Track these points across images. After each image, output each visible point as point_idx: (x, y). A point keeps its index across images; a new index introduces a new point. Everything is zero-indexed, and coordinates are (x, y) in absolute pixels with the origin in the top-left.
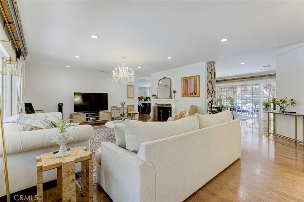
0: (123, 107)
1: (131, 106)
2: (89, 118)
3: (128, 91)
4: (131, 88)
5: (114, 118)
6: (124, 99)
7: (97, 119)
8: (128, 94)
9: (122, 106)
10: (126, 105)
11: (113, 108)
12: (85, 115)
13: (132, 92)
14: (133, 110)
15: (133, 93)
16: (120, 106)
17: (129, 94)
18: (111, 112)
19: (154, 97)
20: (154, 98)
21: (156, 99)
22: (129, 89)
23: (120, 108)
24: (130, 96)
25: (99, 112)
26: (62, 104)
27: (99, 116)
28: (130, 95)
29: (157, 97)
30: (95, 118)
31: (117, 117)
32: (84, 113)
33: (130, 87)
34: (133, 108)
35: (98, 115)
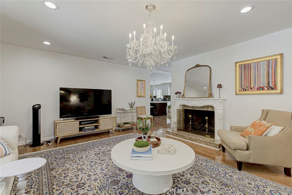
0: (132, 109)
1: (141, 108)
2: (84, 127)
3: (137, 87)
4: (142, 83)
5: (120, 125)
6: (133, 98)
7: (96, 127)
8: (137, 91)
9: (130, 108)
10: (135, 106)
11: (119, 111)
12: (78, 122)
13: (143, 89)
14: (145, 114)
15: (145, 90)
16: (128, 108)
17: (139, 92)
18: (115, 116)
19: (178, 95)
20: (179, 97)
21: (182, 97)
22: (139, 86)
23: (128, 111)
24: (141, 94)
25: (99, 117)
26: (40, 105)
27: (98, 123)
28: (141, 92)
29: (183, 95)
30: (92, 126)
31: (125, 124)
32: (77, 119)
33: (140, 83)
34: (144, 111)
35: (96, 121)
